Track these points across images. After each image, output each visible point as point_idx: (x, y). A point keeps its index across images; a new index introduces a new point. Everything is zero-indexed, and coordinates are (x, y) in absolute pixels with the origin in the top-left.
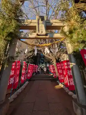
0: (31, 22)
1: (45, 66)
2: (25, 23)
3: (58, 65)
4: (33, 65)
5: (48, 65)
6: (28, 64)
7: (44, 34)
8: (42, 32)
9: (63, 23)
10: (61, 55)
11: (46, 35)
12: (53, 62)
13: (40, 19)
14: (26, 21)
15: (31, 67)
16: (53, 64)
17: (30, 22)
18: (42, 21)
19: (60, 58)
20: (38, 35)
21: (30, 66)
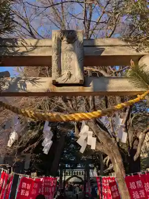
0: (36, 47)
1: (82, 177)
2: (16, 49)
3: (133, 185)
4: (38, 181)
5: (94, 174)
6: (21, 176)
7: (78, 81)
8: (70, 75)
9: (136, 48)
10: (140, 137)
11: (84, 84)
12: (110, 162)
13: (65, 39)
14: (19, 43)
15: (29, 187)
16: (112, 171)
17: (33, 44)
18: (69, 43)
19: (135, 151)
20: (56, 84)
21: (24, 184)
